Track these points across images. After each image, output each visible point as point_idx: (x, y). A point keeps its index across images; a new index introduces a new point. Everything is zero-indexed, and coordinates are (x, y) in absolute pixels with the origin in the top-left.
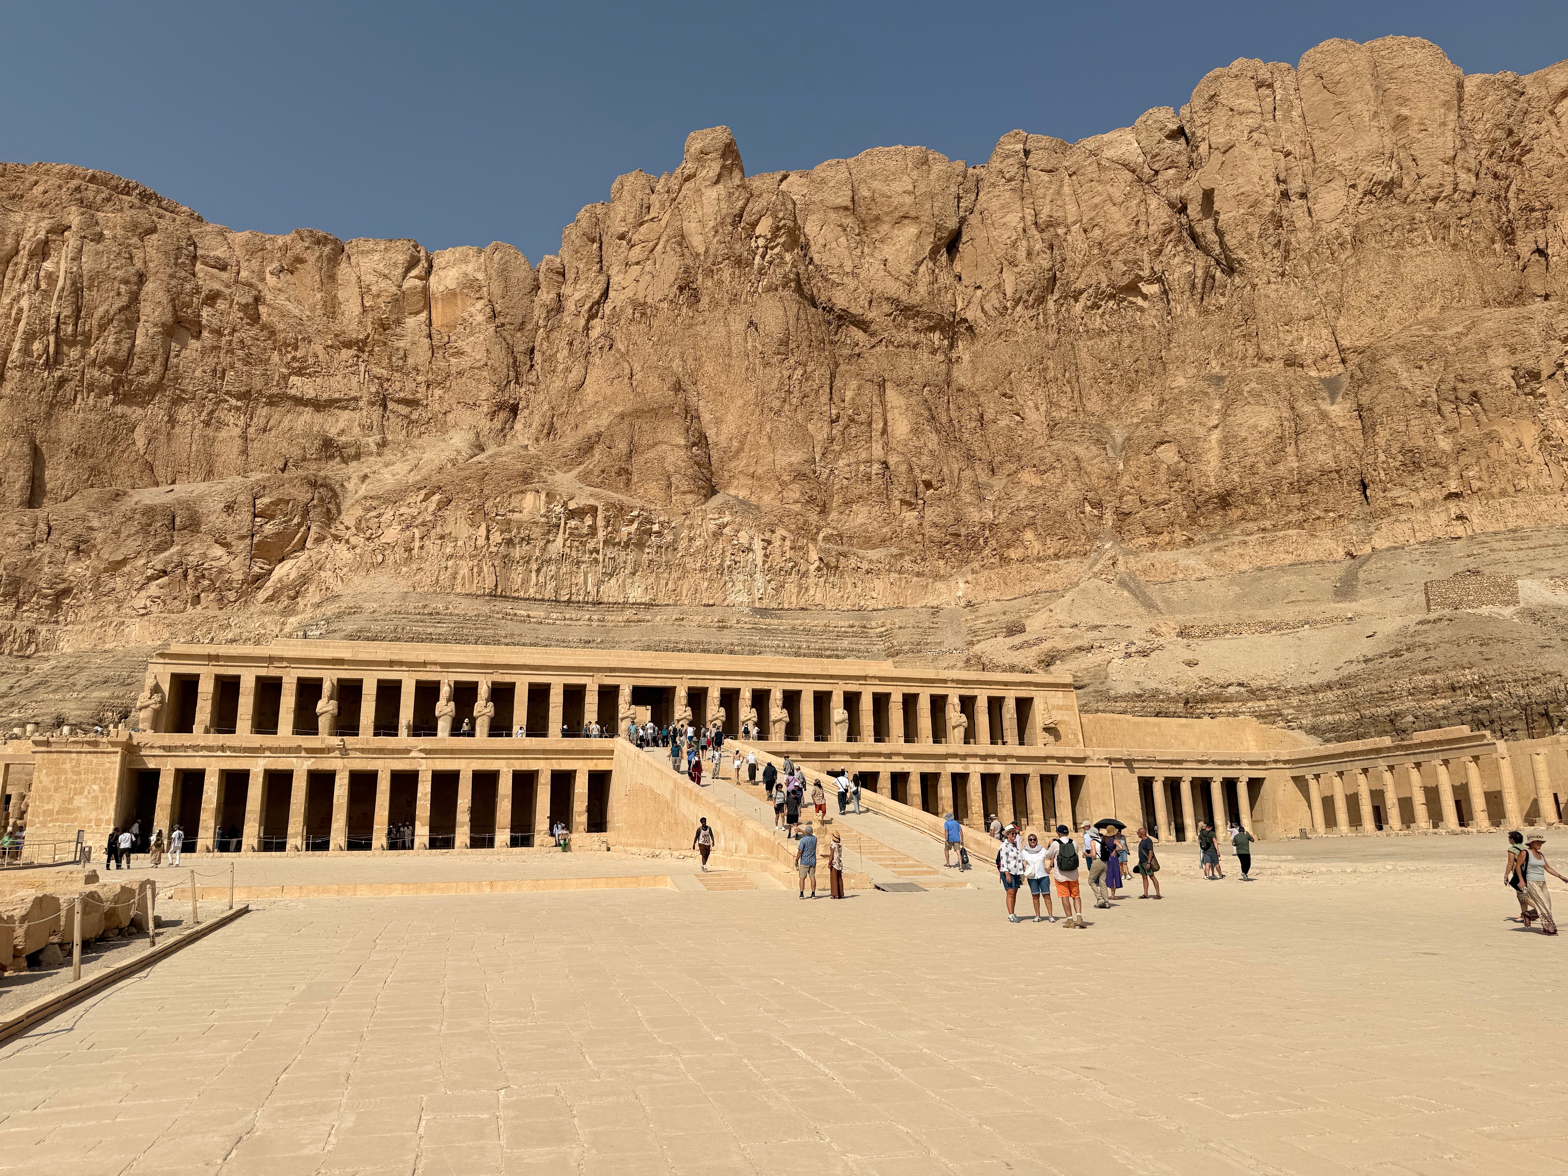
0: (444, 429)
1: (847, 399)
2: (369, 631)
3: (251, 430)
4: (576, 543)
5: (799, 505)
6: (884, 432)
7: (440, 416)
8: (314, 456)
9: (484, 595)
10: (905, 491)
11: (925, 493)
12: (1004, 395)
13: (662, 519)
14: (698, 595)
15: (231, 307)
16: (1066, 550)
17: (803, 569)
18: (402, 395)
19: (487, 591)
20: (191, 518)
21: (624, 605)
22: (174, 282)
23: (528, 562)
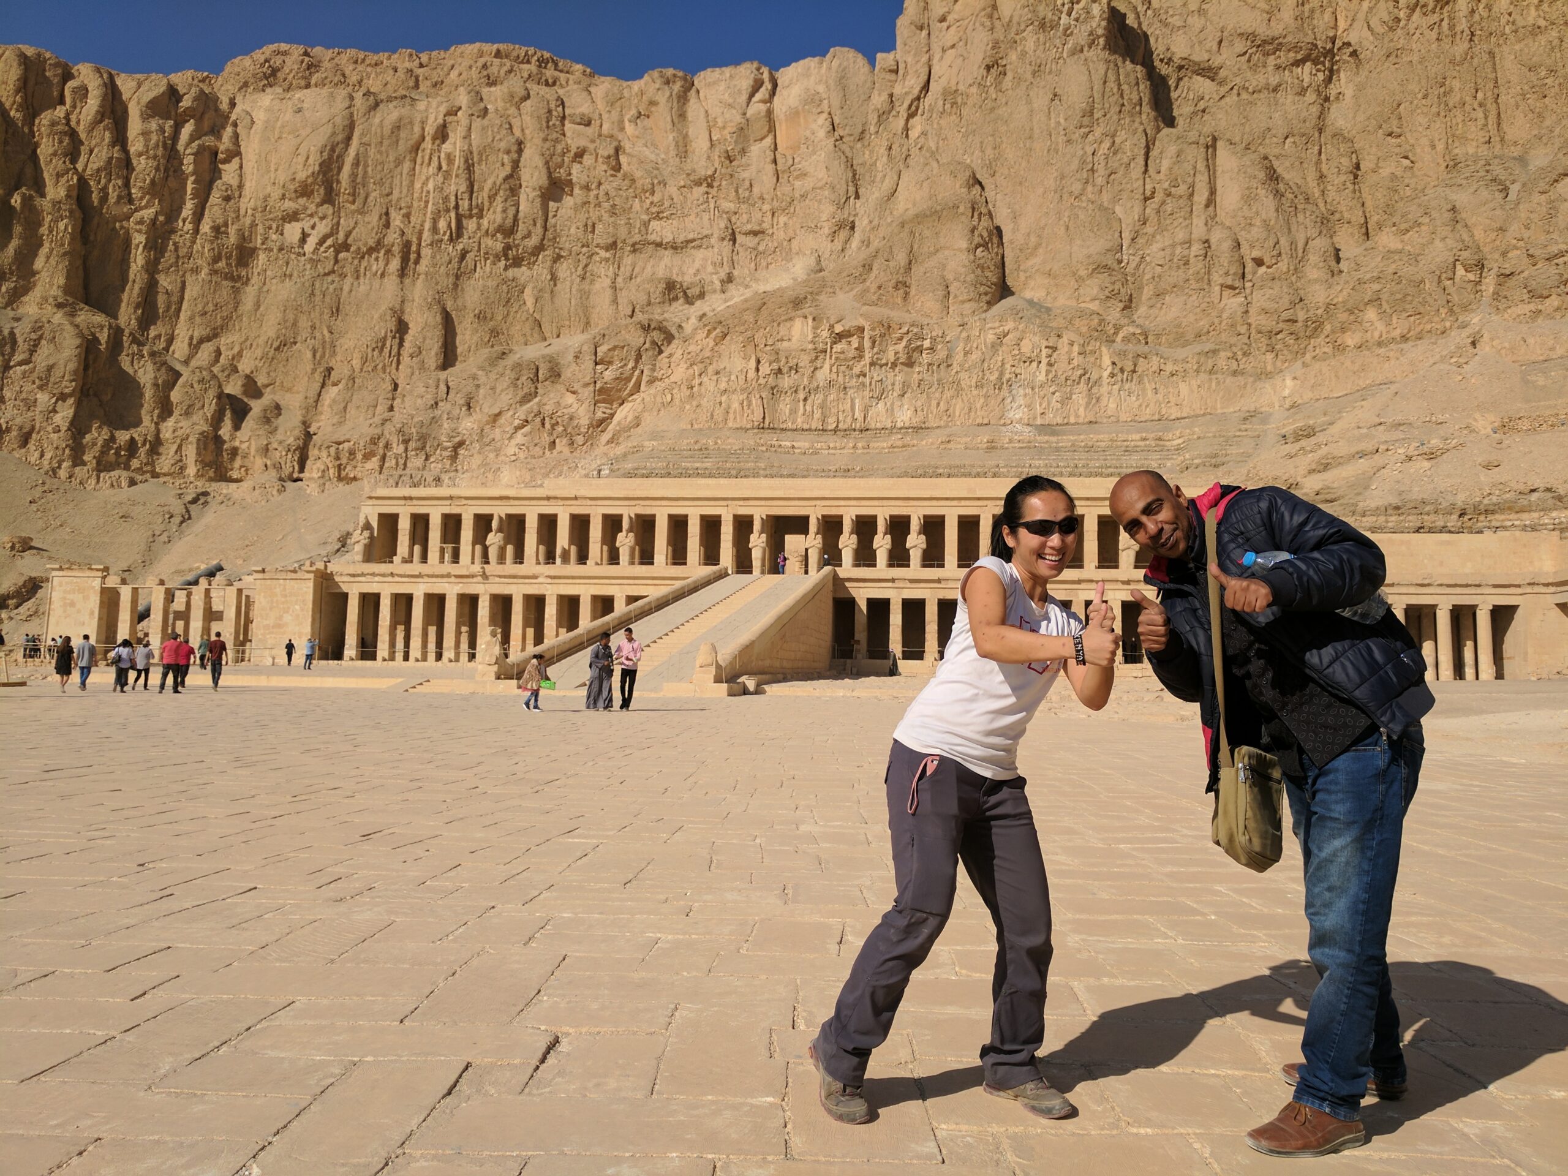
0: (788, 256)
1: (1163, 169)
2: (645, 468)
3: (620, 280)
4: (843, 368)
5: (1097, 302)
6: (1210, 202)
7: (785, 243)
8: (658, 300)
9: (753, 428)
10: (1227, 274)
11: (1254, 273)
12: (1390, 135)
13: (934, 334)
14: (972, 414)
15: (596, 161)
16: (1418, 329)
17: (1094, 377)
18: (749, 227)
19: (756, 424)
20: (551, 369)
21: (892, 430)
22: (548, 144)
23: (796, 391)
